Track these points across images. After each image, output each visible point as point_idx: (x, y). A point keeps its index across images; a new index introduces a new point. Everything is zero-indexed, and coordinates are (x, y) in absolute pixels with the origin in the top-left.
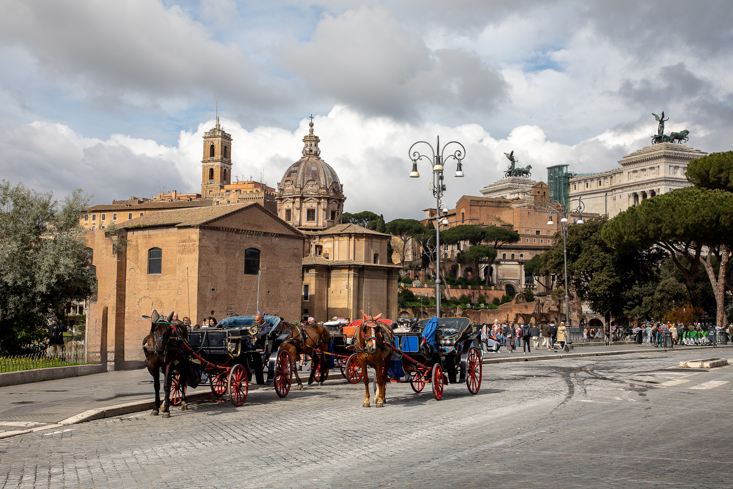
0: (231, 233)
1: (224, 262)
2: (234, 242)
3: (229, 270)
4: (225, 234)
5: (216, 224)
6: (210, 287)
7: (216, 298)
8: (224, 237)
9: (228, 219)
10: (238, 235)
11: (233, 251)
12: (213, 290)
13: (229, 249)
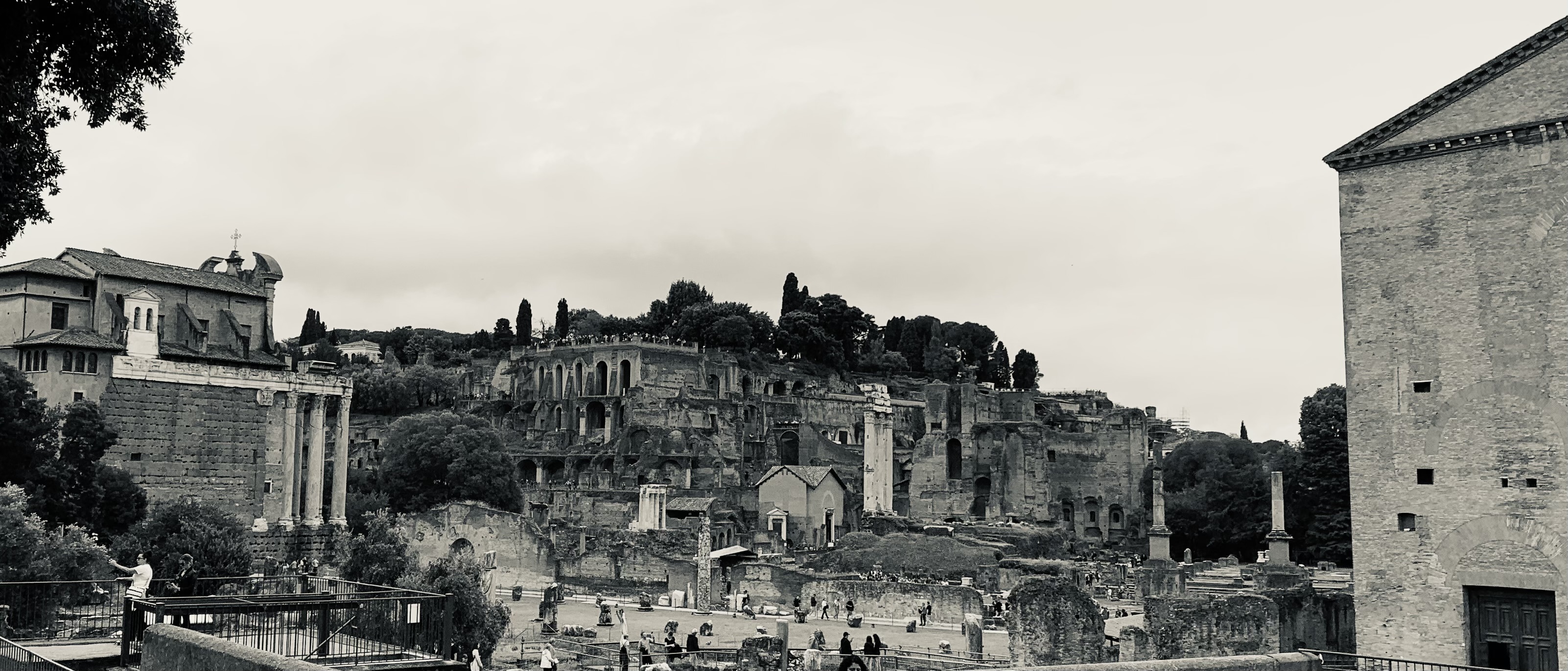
0: (1496, 152)
1: (1469, 273)
2: (1516, 183)
3: (1497, 301)
4: (1462, 160)
5: (1412, 135)
6: (1405, 379)
7: (1435, 419)
8: (1463, 176)
9: (1477, 99)
10: (1533, 150)
11: (1515, 221)
12: (1422, 387)
13: (1494, 214)
